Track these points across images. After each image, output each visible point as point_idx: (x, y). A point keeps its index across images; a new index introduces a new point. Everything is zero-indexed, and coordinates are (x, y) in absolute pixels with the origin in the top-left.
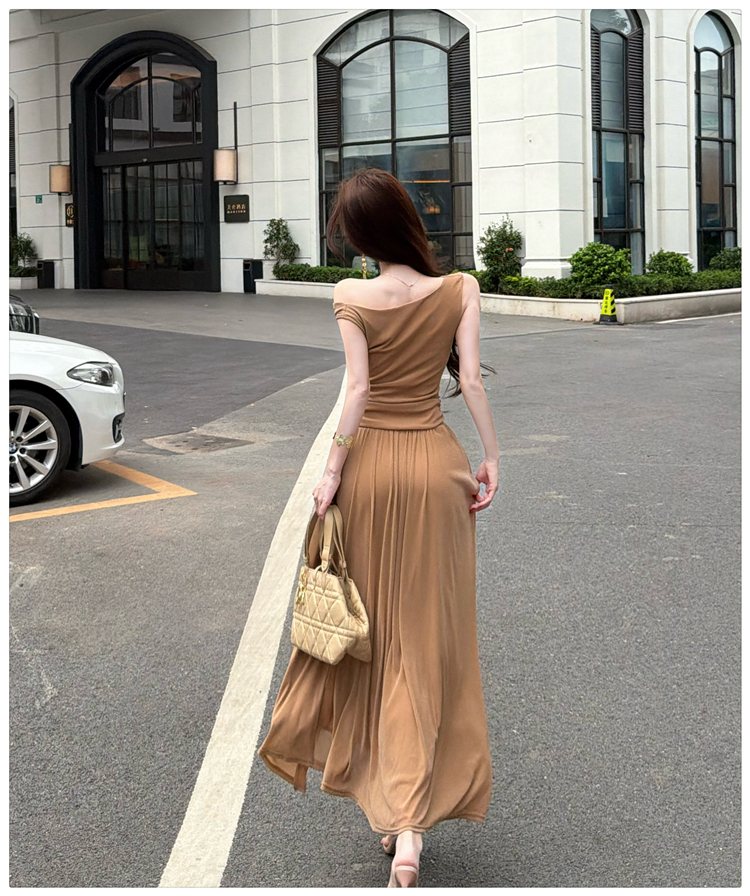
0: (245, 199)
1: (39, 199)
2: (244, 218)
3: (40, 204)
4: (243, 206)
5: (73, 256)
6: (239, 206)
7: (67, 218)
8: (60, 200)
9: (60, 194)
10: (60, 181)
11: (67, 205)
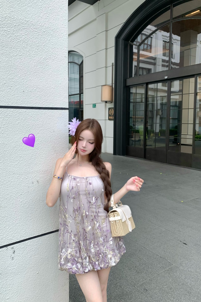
1: (94, 106)
3: (95, 108)
5: (113, 136)
7: (109, 115)
8: (106, 105)
9: (106, 102)
10: (107, 94)
11: (109, 109)
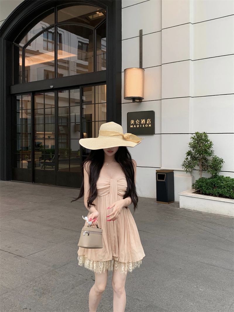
0: (151, 115)
2: (150, 131)
4: (149, 121)
6: (143, 121)
